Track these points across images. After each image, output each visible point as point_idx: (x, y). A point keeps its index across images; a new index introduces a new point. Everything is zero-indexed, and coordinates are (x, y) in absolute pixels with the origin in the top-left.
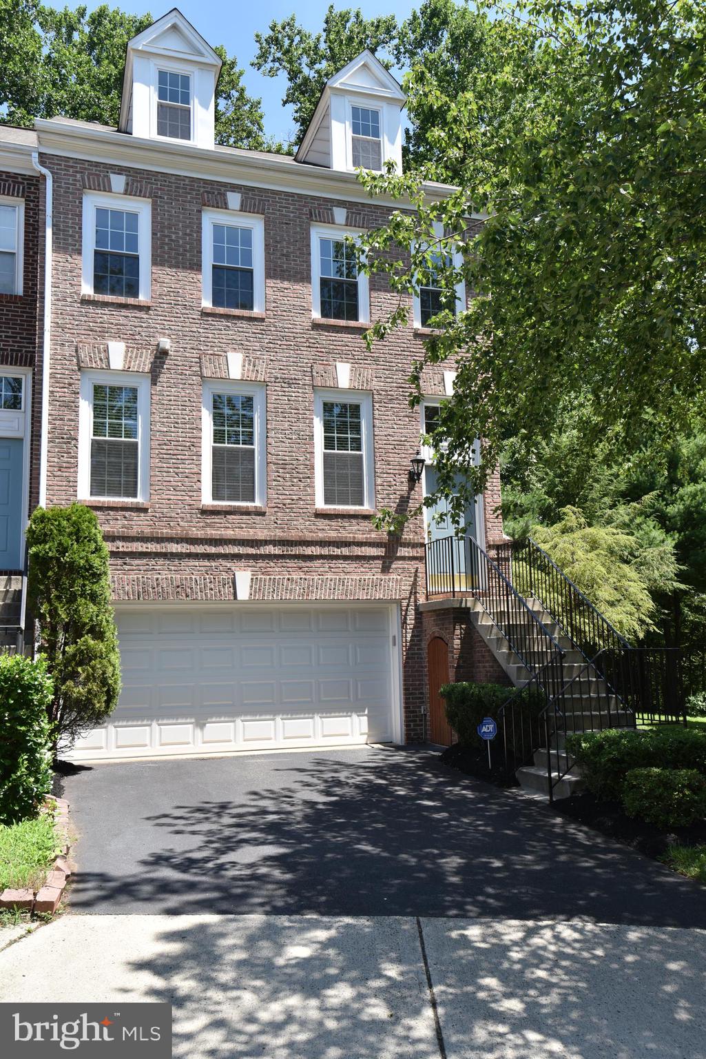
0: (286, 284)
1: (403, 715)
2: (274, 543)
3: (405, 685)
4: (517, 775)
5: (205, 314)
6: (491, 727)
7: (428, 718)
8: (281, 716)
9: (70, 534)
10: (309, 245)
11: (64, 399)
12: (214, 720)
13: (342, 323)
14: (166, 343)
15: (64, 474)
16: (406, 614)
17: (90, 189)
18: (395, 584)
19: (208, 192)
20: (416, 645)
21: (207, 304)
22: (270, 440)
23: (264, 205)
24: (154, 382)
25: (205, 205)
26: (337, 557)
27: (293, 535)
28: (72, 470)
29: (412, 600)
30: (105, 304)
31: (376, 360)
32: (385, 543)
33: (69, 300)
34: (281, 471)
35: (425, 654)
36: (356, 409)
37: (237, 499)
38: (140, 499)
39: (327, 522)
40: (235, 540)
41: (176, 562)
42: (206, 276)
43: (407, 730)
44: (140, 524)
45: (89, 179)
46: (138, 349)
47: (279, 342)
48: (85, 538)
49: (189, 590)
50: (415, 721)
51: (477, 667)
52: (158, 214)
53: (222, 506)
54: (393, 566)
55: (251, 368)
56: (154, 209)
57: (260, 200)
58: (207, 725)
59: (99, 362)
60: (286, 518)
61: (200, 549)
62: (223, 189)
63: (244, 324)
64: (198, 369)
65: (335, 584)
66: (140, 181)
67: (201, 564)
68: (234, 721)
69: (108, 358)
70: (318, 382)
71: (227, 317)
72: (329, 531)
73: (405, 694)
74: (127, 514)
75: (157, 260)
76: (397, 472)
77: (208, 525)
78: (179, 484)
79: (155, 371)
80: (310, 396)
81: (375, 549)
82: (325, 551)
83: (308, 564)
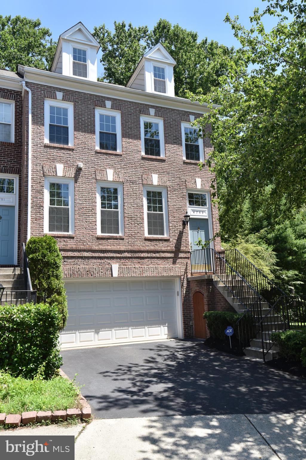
0: (130, 140)
1: (183, 325)
2: (128, 252)
3: (183, 313)
4: (244, 351)
5: (97, 152)
6: (231, 330)
7: (193, 327)
8: (131, 328)
9: (47, 249)
10: (140, 124)
11: (37, 189)
12: (103, 330)
13: (154, 157)
14: (81, 165)
15: (38, 222)
16: (183, 282)
17: (48, 98)
18: (178, 269)
19: (98, 101)
20: (187, 295)
21: (98, 148)
22: (125, 207)
23: (121, 107)
24: (76, 181)
25: (96, 106)
26: (154, 258)
27: (136, 248)
28: (41, 220)
29: (185, 276)
30: (55, 148)
31: (168, 173)
32: (174, 251)
33: (39, 145)
34: (130, 220)
35: (191, 299)
36: (160, 194)
37: (111, 233)
38: (70, 233)
39: (150, 242)
40: (111, 251)
41: (87, 261)
42: (97, 137)
43: (185, 332)
44: (71, 244)
45: (47, 93)
46: (69, 167)
47: (128, 165)
48: (53, 250)
49: (92, 273)
50: (188, 328)
51: (217, 304)
52: (76, 109)
53: (106, 236)
54: (177, 261)
55: (117, 176)
56: (75, 107)
57: (119, 104)
58: (100, 332)
59: (52, 173)
60: (132, 241)
61: (96, 255)
62: (104, 99)
63: (114, 157)
64: (95, 176)
65: (154, 269)
66: (69, 95)
67: (97, 261)
68: (111, 330)
69: (56, 171)
70: (145, 182)
71: (106, 154)
72: (151, 246)
73: (183, 317)
74: (65, 239)
75: (76, 129)
76: (178, 221)
77: (100, 244)
78: (87, 226)
79: (76, 177)
80: (141, 188)
81: (170, 254)
82: (149, 255)
83: (142, 261)
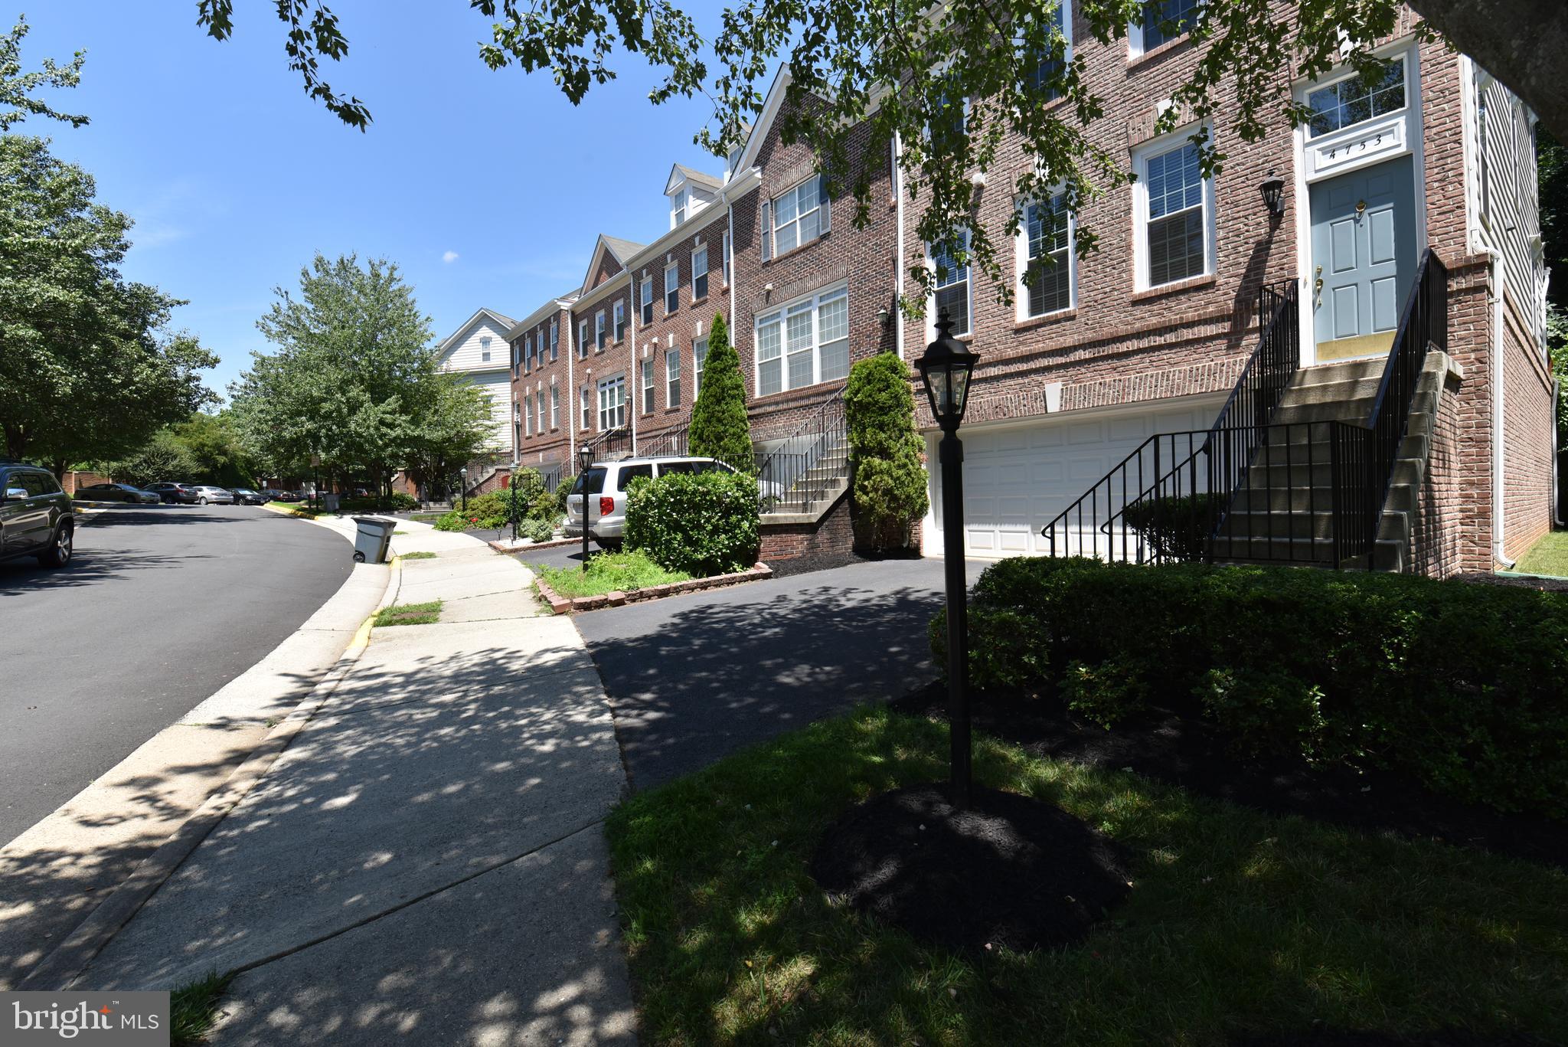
0: (1095, 42)
2: (1083, 346)
13: (1166, 46)
14: (982, 177)
18: (1243, 368)
26: (1160, 348)
27: (1106, 332)
28: (921, 322)
32: (1230, 315)
34: (1092, 264)
37: (1049, 310)
38: (969, 333)
39: (1147, 307)
40: (1045, 352)
41: (995, 384)
49: (1005, 409)
53: (1038, 320)
54: (1244, 343)
60: (1097, 317)
61: (1014, 368)
64: (1010, 189)
65: (1157, 380)
67: (1017, 382)
70: (1136, 139)
72: (1149, 318)
76: (1250, 211)
80: (1128, 161)
81: (1213, 327)
82: (1144, 343)
83: (1124, 362)
